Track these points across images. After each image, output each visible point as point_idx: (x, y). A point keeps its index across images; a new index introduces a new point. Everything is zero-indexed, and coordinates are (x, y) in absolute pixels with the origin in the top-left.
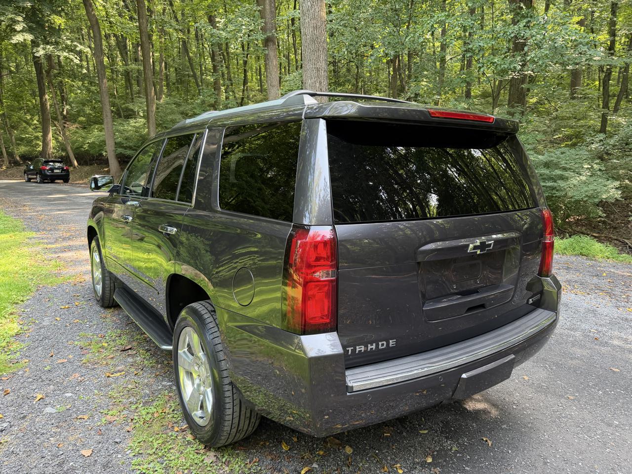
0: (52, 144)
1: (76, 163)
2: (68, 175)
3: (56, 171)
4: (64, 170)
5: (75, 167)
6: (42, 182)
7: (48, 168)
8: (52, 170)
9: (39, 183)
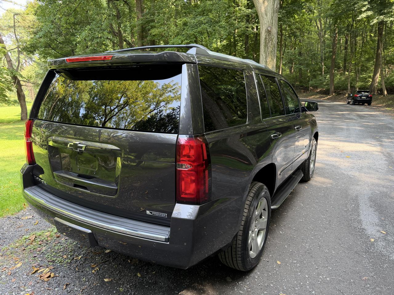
0: (378, 80)
1: (386, 93)
2: (371, 100)
3: (363, 98)
4: (369, 97)
5: (384, 96)
6: (354, 104)
7: (358, 96)
8: (361, 97)
9: (352, 105)
